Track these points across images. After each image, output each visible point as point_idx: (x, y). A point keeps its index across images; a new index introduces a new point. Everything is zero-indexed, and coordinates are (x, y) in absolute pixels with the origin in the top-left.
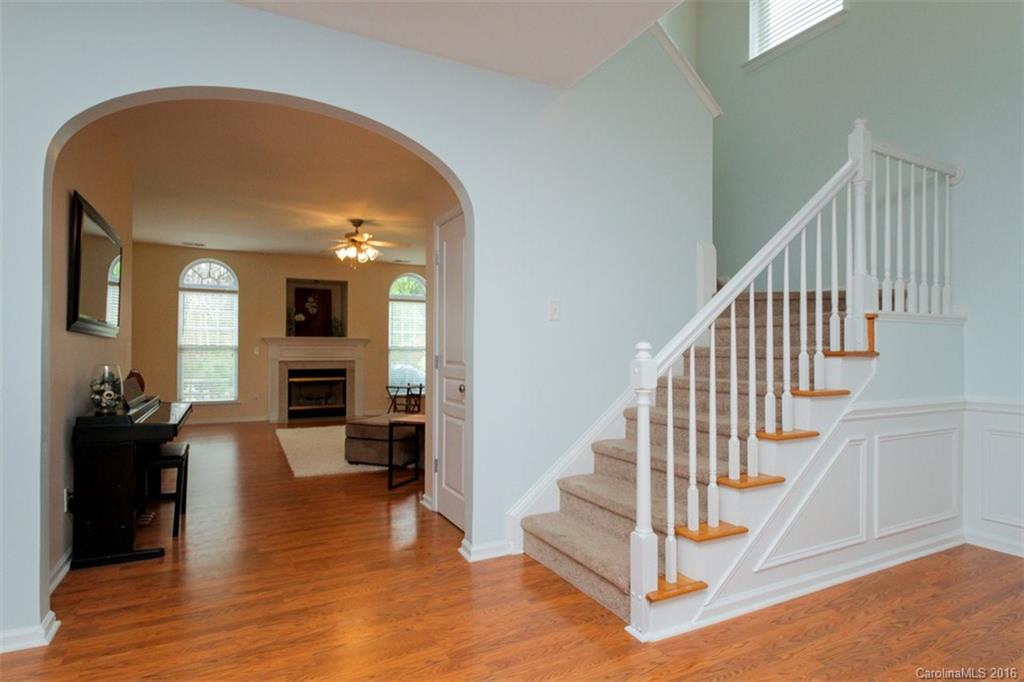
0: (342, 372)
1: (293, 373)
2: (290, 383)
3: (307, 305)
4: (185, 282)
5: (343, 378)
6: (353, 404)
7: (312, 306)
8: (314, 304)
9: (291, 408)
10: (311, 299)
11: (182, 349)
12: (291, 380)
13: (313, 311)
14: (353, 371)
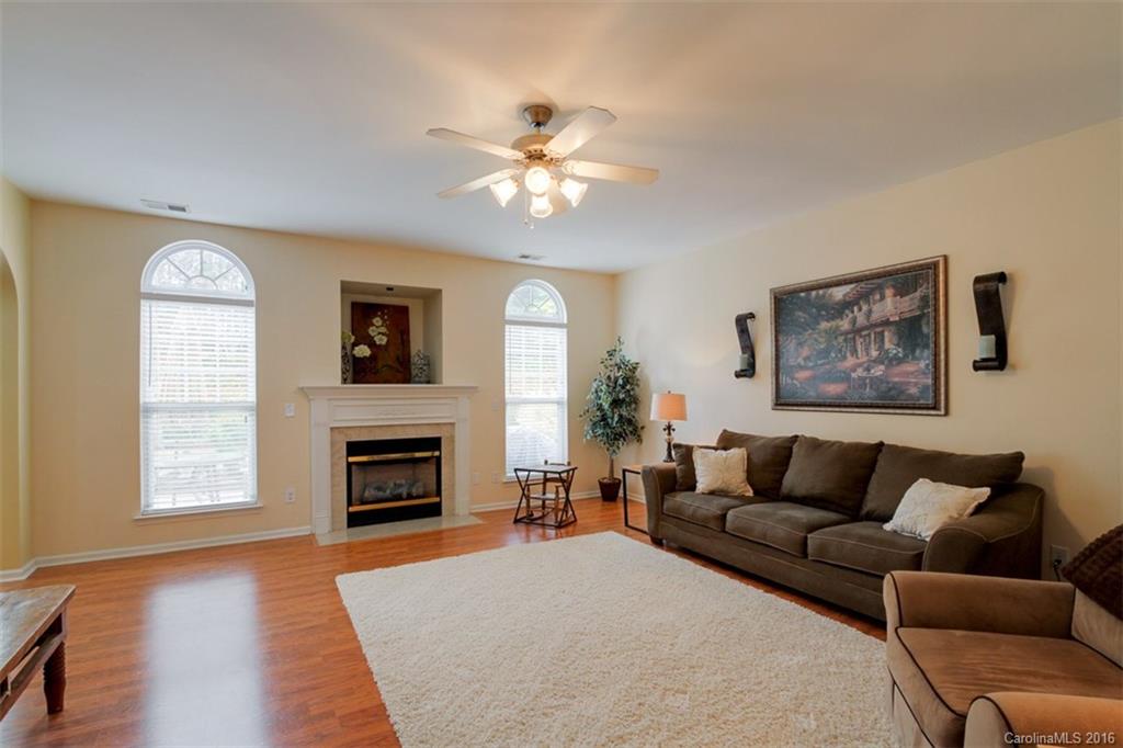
0: (434, 443)
1: (354, 448)
2: (349, 465)
3: (372, 331)
4: (154, 283)
5: (437, 453)
6: (452, 497)
7: (378, 331)
8: (383, 330)
9: (351, 509)
10: (377, 321)
11: (149, 410)
12: (351, 459)
13: (381, 340)
14: (452, 440)
